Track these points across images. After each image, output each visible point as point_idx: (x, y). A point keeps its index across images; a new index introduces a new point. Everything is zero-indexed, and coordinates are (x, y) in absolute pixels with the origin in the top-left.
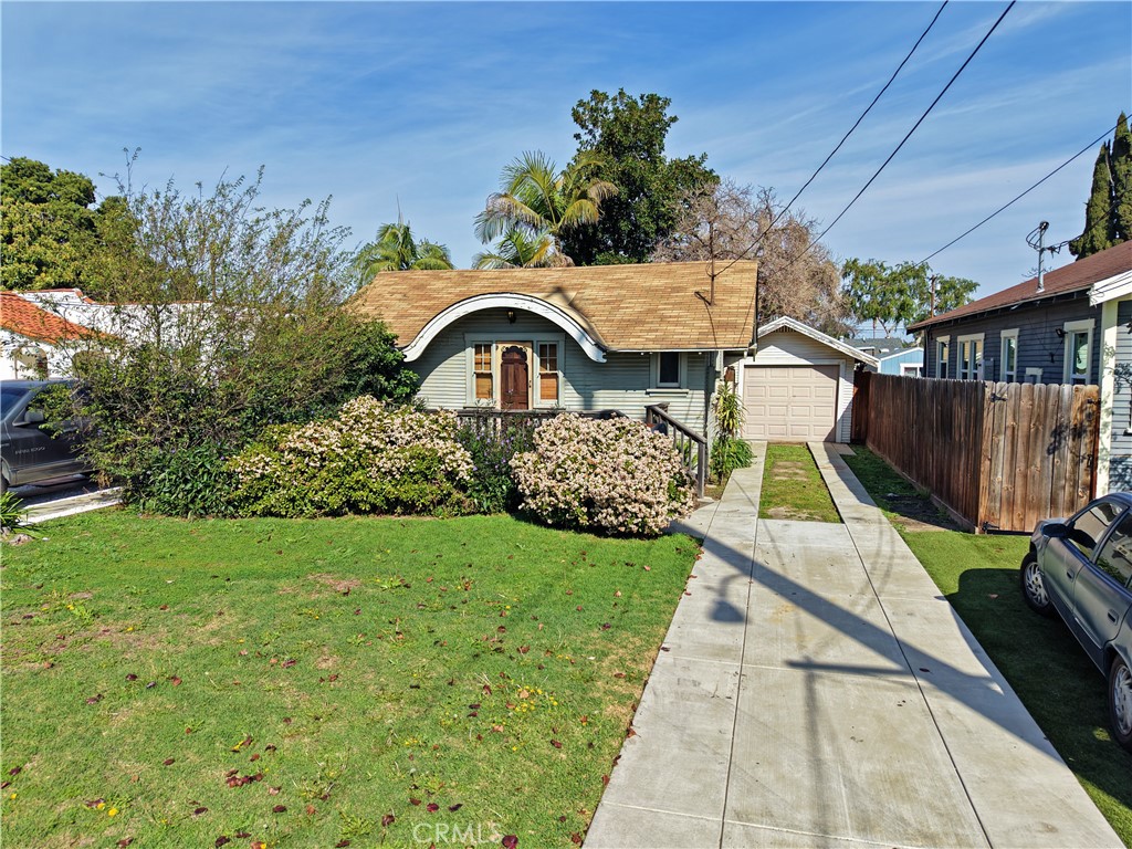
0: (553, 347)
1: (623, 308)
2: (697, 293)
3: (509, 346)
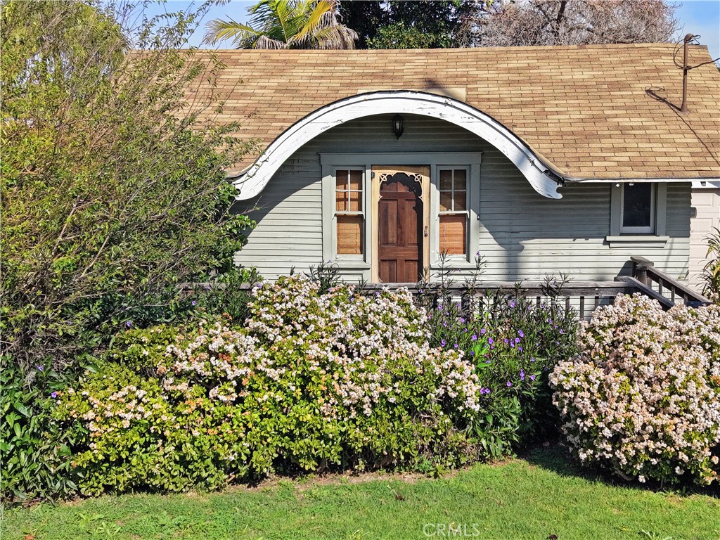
0: (462, 174)
1: (552, 113)
2: (649, 91)
3: (392, 172)
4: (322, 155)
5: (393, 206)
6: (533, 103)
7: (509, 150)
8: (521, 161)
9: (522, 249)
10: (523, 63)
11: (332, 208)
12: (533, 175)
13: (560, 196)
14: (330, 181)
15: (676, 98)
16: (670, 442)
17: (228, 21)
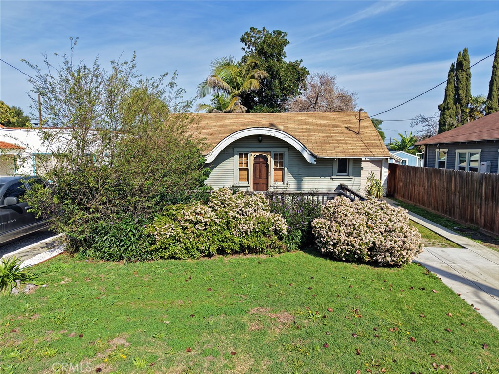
0: (282, 155)
1: (313, 135)
2: (347, 128)
3: (258, 154)
4: (235, 149)
5: (258, 165)
6: (307, 131)
7: (298, 147)
8: (302, 151)
9: (302, 180)
10: (303, 118)
11: (237, 166)
12: (306, 156)
13: (316, 163)
14: (237, 157)
15: (356, 130)
16: (354, 246)
17: (203, 104)
